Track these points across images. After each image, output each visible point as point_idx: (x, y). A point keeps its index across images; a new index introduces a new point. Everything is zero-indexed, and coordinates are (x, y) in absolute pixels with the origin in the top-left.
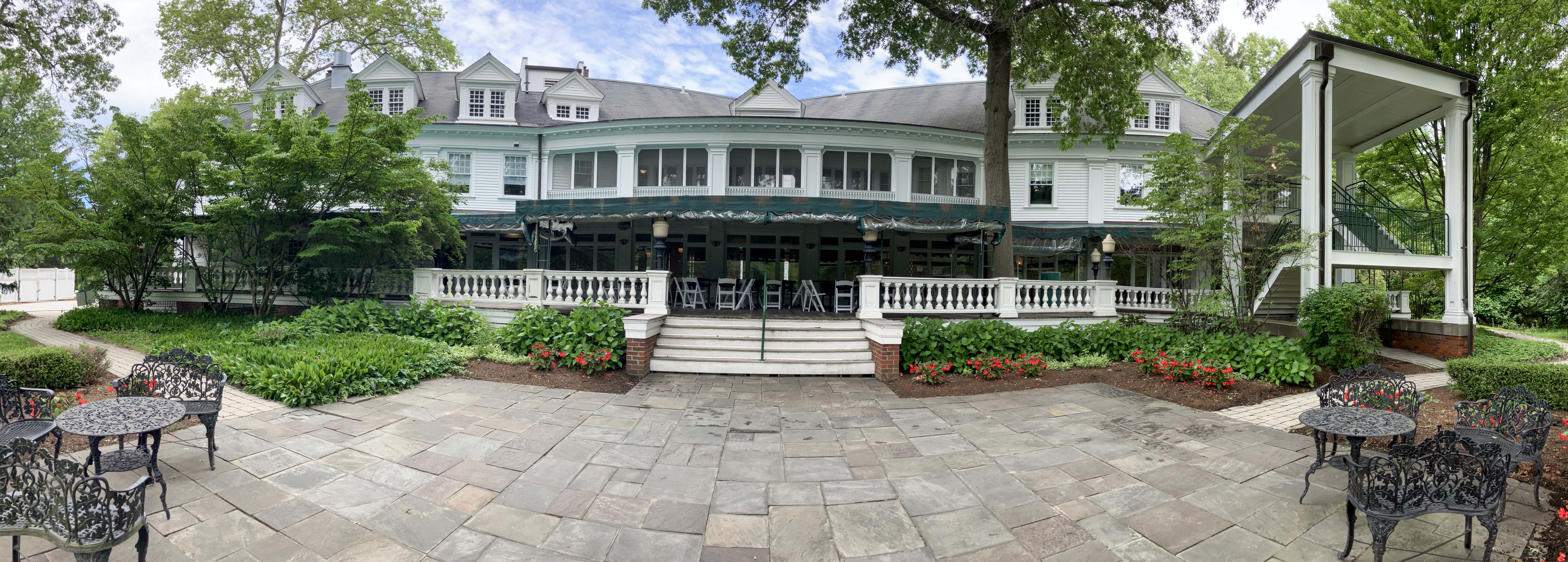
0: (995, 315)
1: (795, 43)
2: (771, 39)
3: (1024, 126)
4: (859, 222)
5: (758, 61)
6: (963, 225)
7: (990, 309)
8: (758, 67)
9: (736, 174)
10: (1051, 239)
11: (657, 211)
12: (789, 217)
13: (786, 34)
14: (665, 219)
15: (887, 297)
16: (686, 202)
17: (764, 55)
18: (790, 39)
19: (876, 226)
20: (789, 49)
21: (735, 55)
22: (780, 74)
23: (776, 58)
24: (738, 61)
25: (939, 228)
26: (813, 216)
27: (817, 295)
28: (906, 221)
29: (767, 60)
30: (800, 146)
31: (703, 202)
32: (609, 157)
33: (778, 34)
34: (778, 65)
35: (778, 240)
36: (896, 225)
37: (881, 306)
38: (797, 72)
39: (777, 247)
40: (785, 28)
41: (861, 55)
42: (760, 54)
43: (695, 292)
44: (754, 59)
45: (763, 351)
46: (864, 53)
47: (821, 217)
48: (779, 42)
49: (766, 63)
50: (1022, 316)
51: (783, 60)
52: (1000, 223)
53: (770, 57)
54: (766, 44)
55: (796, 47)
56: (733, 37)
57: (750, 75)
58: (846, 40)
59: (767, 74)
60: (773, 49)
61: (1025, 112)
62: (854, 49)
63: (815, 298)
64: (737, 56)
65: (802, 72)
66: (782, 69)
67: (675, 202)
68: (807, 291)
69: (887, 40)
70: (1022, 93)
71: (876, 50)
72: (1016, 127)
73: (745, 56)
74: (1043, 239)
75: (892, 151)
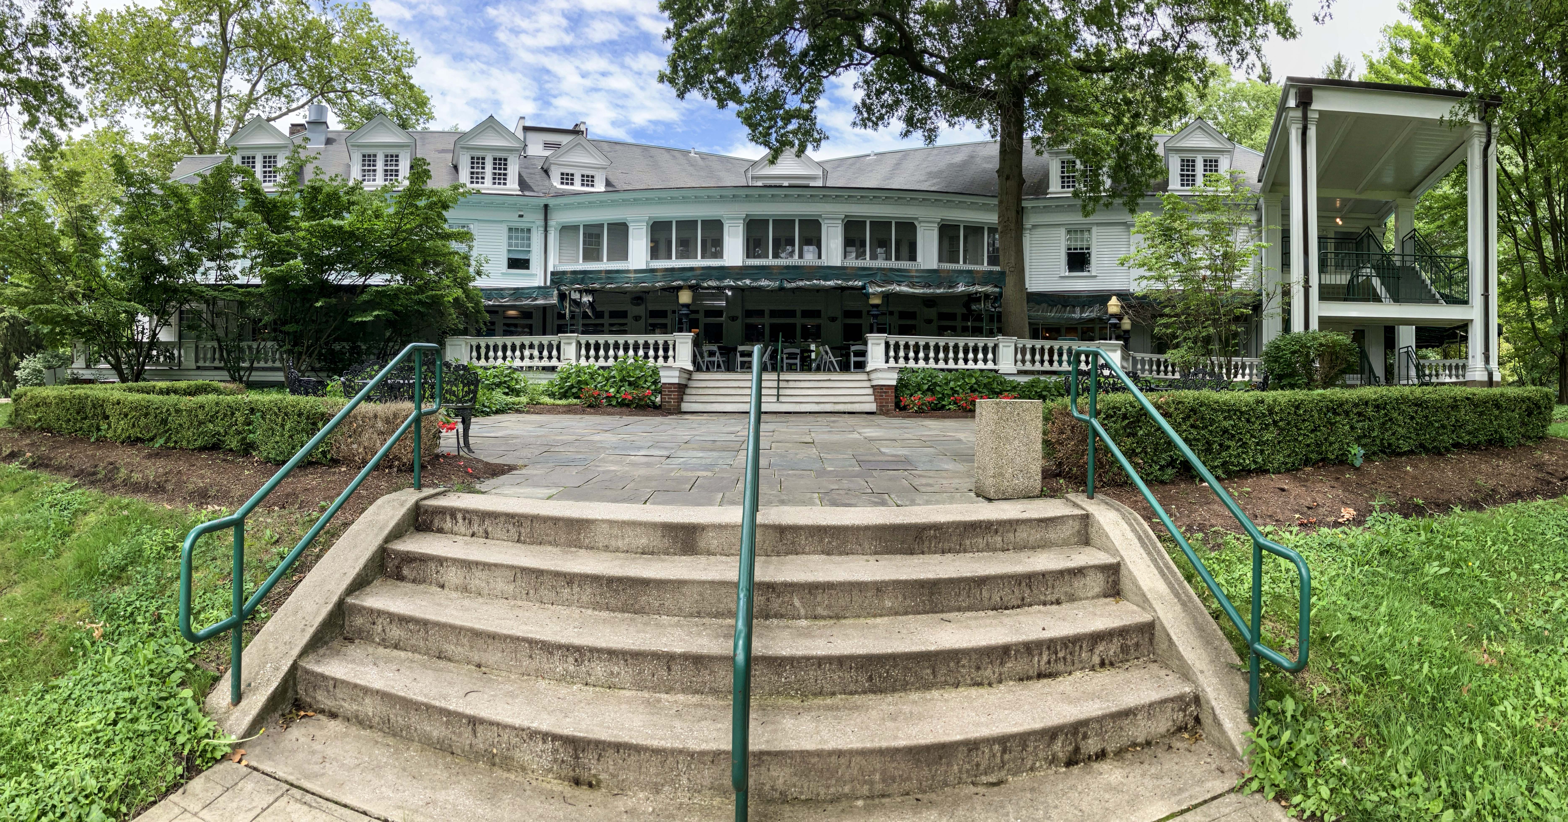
0: (996, 371)
1: (811, 111)
2: (787, 107)
3: (1060, 189)
4: (864, 287)
5: (773, 130)
6: (961, 288)
7: (990, 365)
8: (774, 136)
9: (753, 246)
10: (1074, 307)
11: (683, 280)
12: (801, 283)
13: (803, 101)
14: (691, 287)
15: (892, 353)
16: (708, 272)
17: (780, 123)
18: (806, 106)
19: (880, 290)
20: (807, 116)
21: (750, 125)
22: (797, 142)
23: (793, 126)
24: (754, 131)
25: (938, 291)
26: (822, 283)
27: (833, 359)
28: (908, 286)
29: (783, 128)
30: (820, 216)
31: (724, 272)
32: (620, 231)
33: (793, 102)
34: (795, 133)
35: (799, 314)
36: (898, 289)
37: (887, 362)
38: (815, 140)
39: (799, 321)
40: (800, 96)
41: (877, 124)
42: (776, 122)
43: (715, 359)
44: (770, 127)
45: (778, 396)
46: (880, 123)
47: (829, 283)
48: (796, 110)
49: (782, 131)
50: (1021, 373)
51: (799, 128)
52: (996, 286)
53: (786, 125)
54: (781, 112)
55: (813, 115)
56: (748, 106)
57: (766, 144)
58: (860, 112)
59: (784, 143)
60: (788, 117)
61: (1060, 174)
62: (869, 119)
63: (831, 362)
64: (753, 126)
65: (820, 140)
66: (800, 136)
67: (698, 272)
68: (825, 356)
69: (902, 111)
70: (1057, 153)
71: (891, 120)
72: (1050, 190)
73: (760, 125)
74: (1065, 306)
75: (916, 219)
